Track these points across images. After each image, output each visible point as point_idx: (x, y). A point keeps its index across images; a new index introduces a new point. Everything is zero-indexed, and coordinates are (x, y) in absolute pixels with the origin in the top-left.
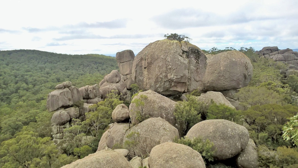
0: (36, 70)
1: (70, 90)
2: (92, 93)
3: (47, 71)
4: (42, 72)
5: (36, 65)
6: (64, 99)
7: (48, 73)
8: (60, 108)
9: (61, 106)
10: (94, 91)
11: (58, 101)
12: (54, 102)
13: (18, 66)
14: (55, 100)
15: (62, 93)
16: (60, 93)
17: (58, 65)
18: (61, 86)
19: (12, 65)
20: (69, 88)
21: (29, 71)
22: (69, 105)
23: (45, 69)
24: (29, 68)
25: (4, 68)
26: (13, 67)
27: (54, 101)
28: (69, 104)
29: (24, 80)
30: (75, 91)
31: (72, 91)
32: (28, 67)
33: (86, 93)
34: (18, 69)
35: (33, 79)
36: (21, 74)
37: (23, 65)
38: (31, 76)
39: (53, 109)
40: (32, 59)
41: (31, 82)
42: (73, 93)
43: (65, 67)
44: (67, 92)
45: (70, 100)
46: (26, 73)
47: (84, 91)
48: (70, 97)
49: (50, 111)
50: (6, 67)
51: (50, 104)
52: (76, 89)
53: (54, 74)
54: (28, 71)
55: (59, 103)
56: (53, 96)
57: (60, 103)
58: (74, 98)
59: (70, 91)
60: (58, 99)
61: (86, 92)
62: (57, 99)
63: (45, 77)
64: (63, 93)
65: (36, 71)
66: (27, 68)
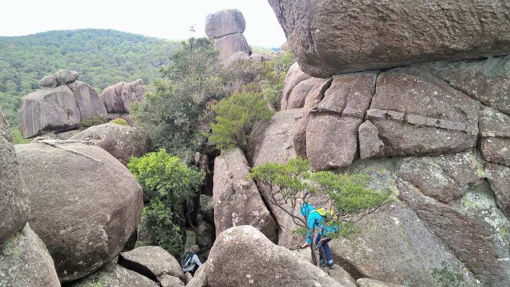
0: (110, 63)
1: (71, 89)
2: (128, 100)
3: (128, 65)
4: (121, 67)
5: (111, 54)
6: (56, 110)
7: (129, 70)
8: (44, 130)
9: (44, 126)
10: (134, 94)
11: (39, 115)
12: (31, 116)
13: (80, 56)
14: (33, 113)
15: (49, 96)
16: (46, 97)
17: (147, 56)
18: (50, 81)
19: (71, 54)
20: (70, 85)
21: (99, 65)
22: (66, 126)
23: (125, 62)
24: (98, 60)
25: (57, 58)
26: (72, 57)
27: (31, 114)
28: (66, 122)
29: (87, 79)
30: (86, 94)
31: (77, 93)
32: (97, 58)
33: (116, 100)
34: (81, 61)
35: (101, 78)
36: (83, 69)
37: (89, 54)
38: (99, 72)
39: (30, 133)
40: (104, 45)
41: (98, 84)
42: (80, 98)
43: (159, 59)
44: (64, 94)
45: (69, 113)
46: (92, 68)
47: (113, 94)
48: (72, 106)
49: (26, 137)
50: (61, 57)
51: (25, 120)
52: (87, 90)
53: (139, 71)
54: (96, 65)
55: (41, 118)
56: (29, 102)
57: (43, 119)
58: (81, 109)
59: (71, 92)
60: (39, 110)
61: (116, 97)
62: (37, 111)
63: (123, 75)
64: (53, 97)
65: (110, 65)
66: (96, 60)
